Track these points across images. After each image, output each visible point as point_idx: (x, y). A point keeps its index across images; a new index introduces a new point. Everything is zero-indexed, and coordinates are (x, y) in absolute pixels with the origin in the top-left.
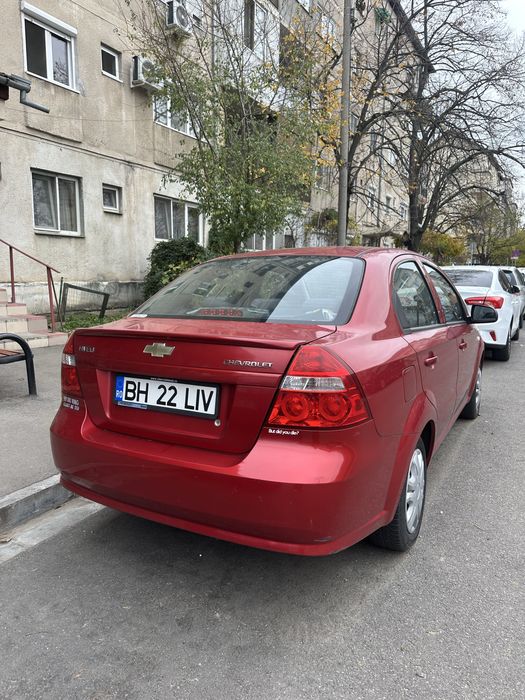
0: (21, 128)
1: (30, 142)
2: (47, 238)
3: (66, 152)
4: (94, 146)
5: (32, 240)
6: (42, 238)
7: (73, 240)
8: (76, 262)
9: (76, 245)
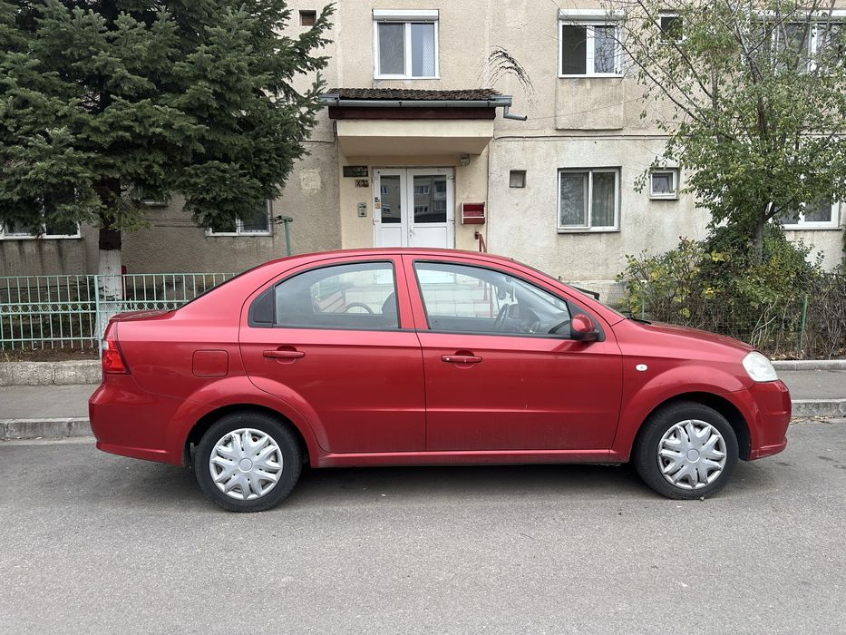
0: (550, 132)
1: (559, 142)
2: (572, 236)
3: (601, 144)
4: (640, 128)
5: (554, 240)
6: (565, 237)
7: (604, 235)
8: (606, 260)
9: (608, 241)
